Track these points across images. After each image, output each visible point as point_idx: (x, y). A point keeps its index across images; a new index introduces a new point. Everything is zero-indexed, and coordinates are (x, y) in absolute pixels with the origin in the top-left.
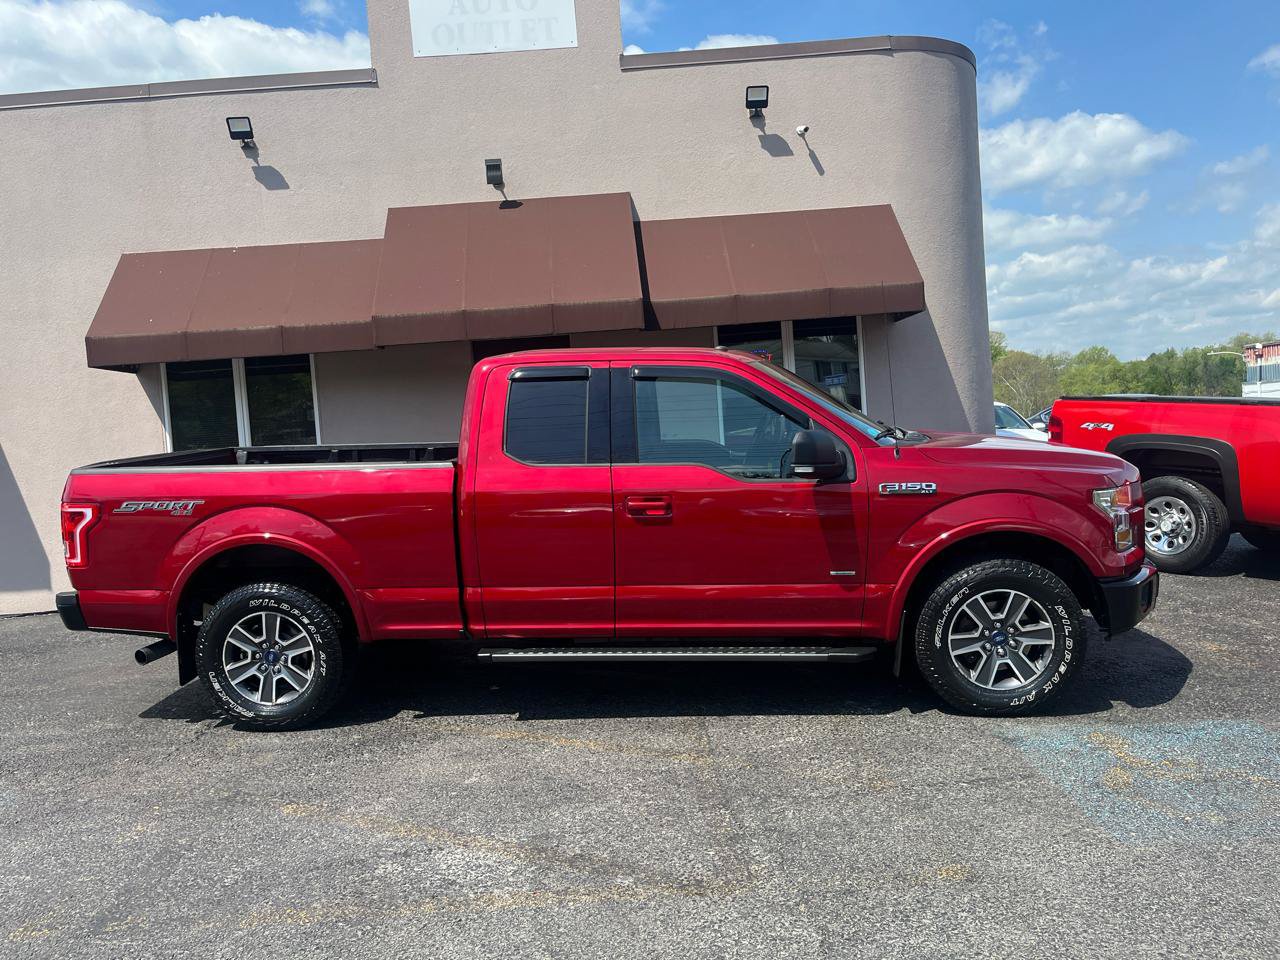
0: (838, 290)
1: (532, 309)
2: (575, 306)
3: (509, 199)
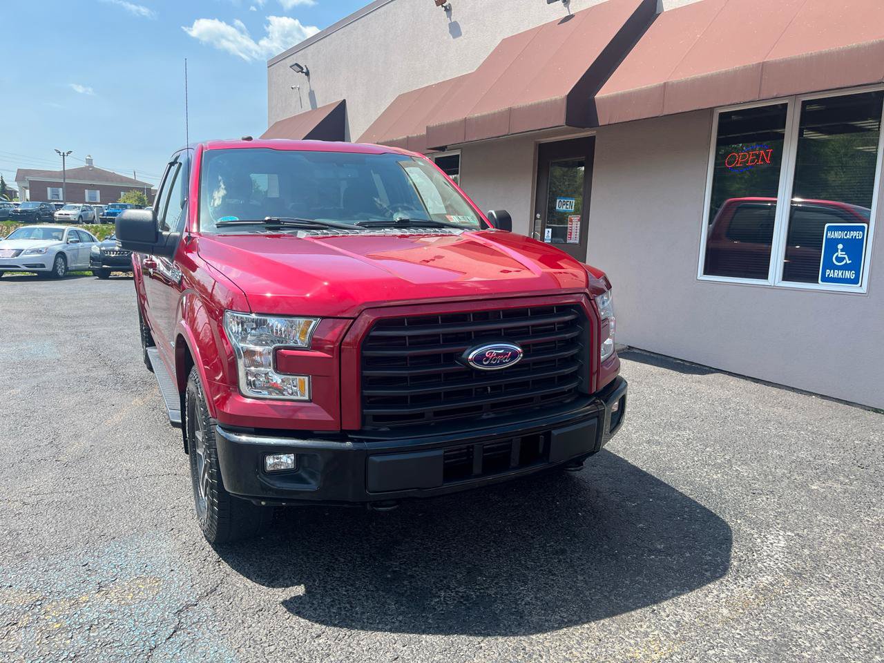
1: (499, 112)
2: (523, 107)
3: (571, 13)
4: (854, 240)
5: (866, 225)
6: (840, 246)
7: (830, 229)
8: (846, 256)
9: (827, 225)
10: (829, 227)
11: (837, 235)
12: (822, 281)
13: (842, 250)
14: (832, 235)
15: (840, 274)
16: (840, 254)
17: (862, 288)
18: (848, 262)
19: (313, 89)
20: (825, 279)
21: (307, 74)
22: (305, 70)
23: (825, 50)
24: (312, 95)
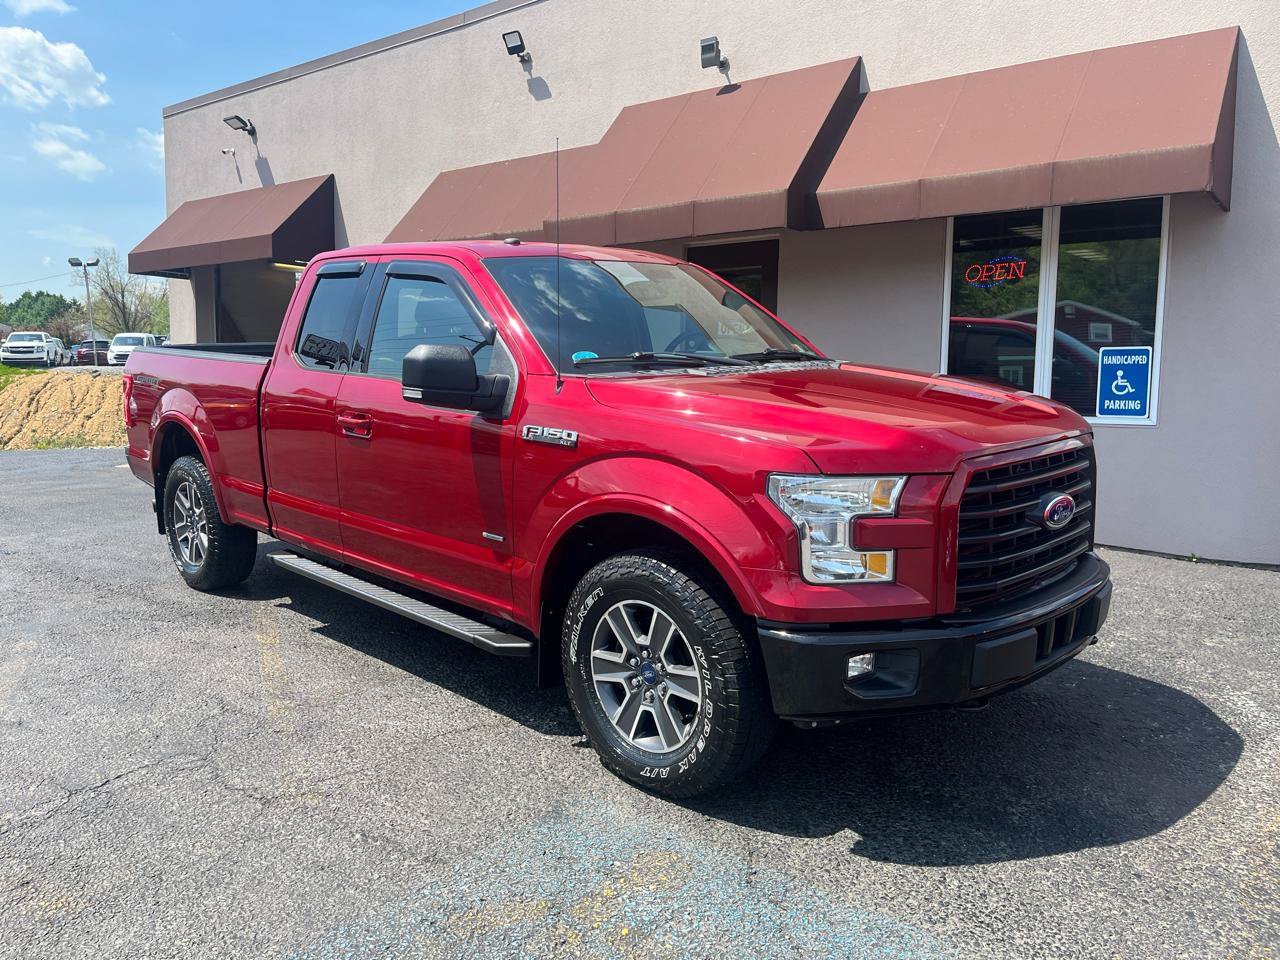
0: (1069, 166)
1: (674, 207)
2: (716, 202)
3: (732, 83)
4: (1136, 366)
5: (1150, 348)
6: (1120, 373)
7: (1105, 353)
8: (1128, 384)
9: (1102, 349)
10: (1104, 351)
11: (1116, 360)
12: (1100, 413)
13: (1122, 378)
14: (1109, 361)
15: (1122, 405)
16: (1120, 382)
17: (1151, 419)
18: (1131, 391)
19: (263, 154)
20: (1104, 412)
21: (252, 132)
22: (249, 127)
23: (1133, 152)
24: (262, 165)
